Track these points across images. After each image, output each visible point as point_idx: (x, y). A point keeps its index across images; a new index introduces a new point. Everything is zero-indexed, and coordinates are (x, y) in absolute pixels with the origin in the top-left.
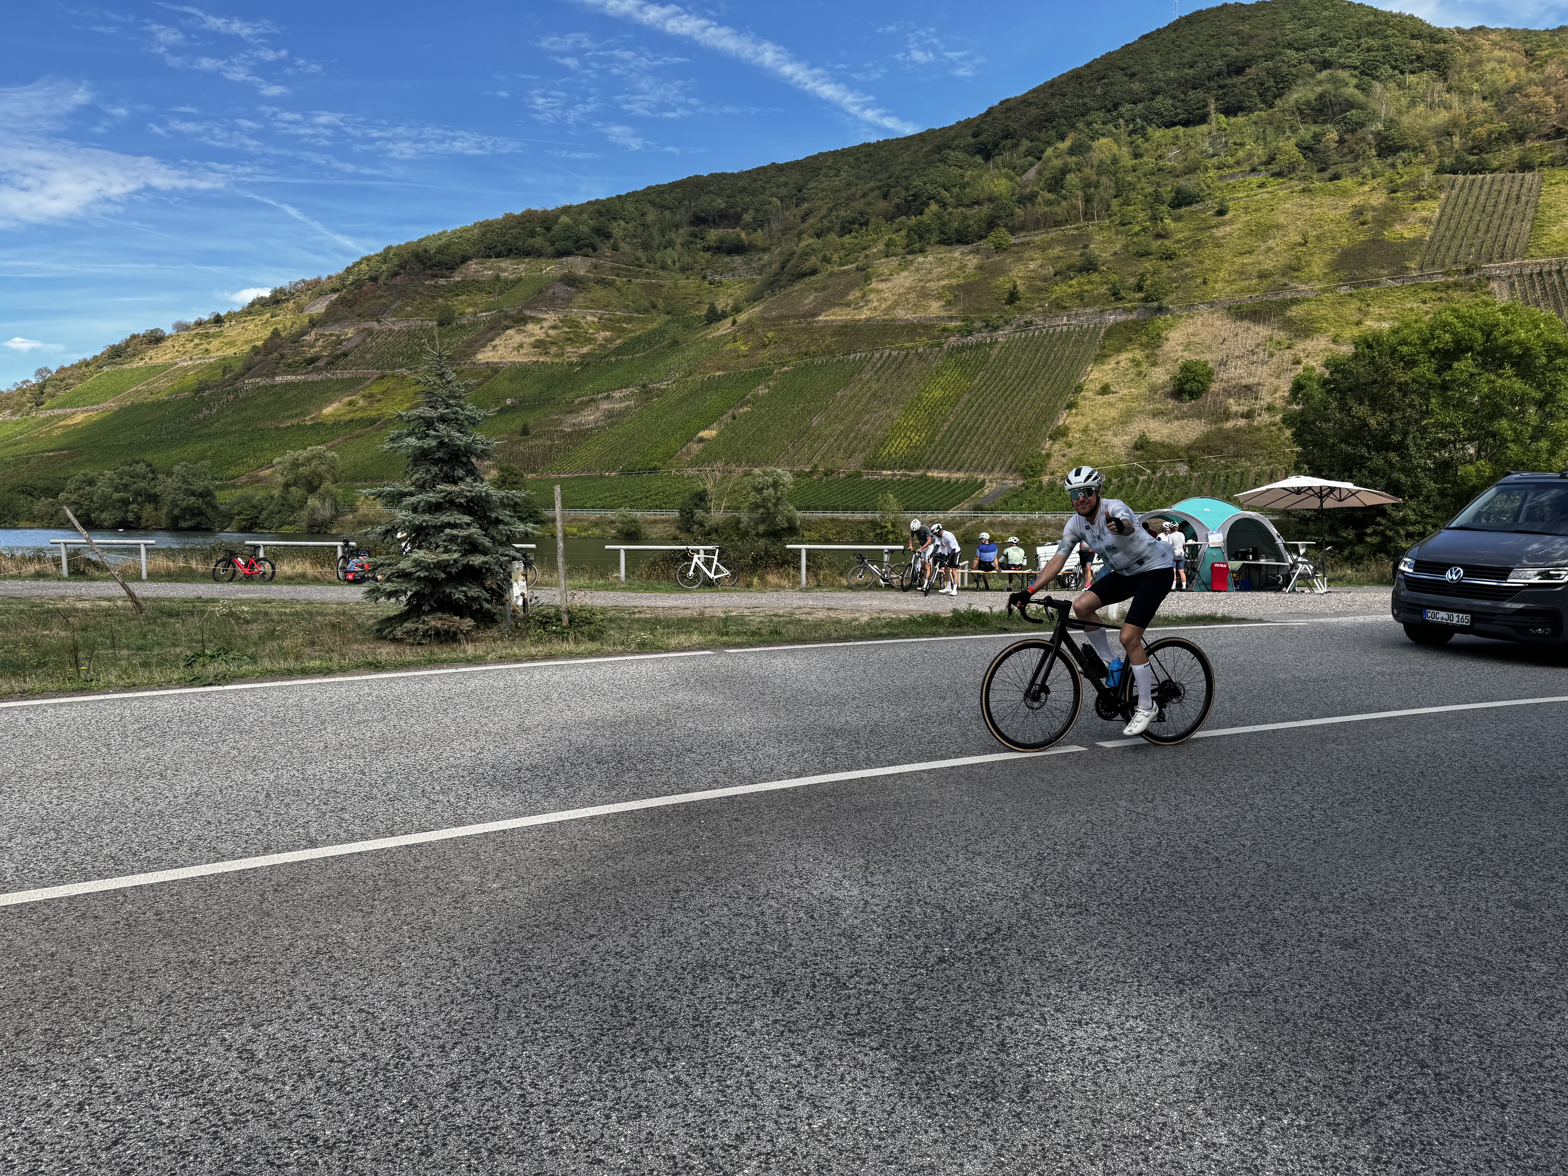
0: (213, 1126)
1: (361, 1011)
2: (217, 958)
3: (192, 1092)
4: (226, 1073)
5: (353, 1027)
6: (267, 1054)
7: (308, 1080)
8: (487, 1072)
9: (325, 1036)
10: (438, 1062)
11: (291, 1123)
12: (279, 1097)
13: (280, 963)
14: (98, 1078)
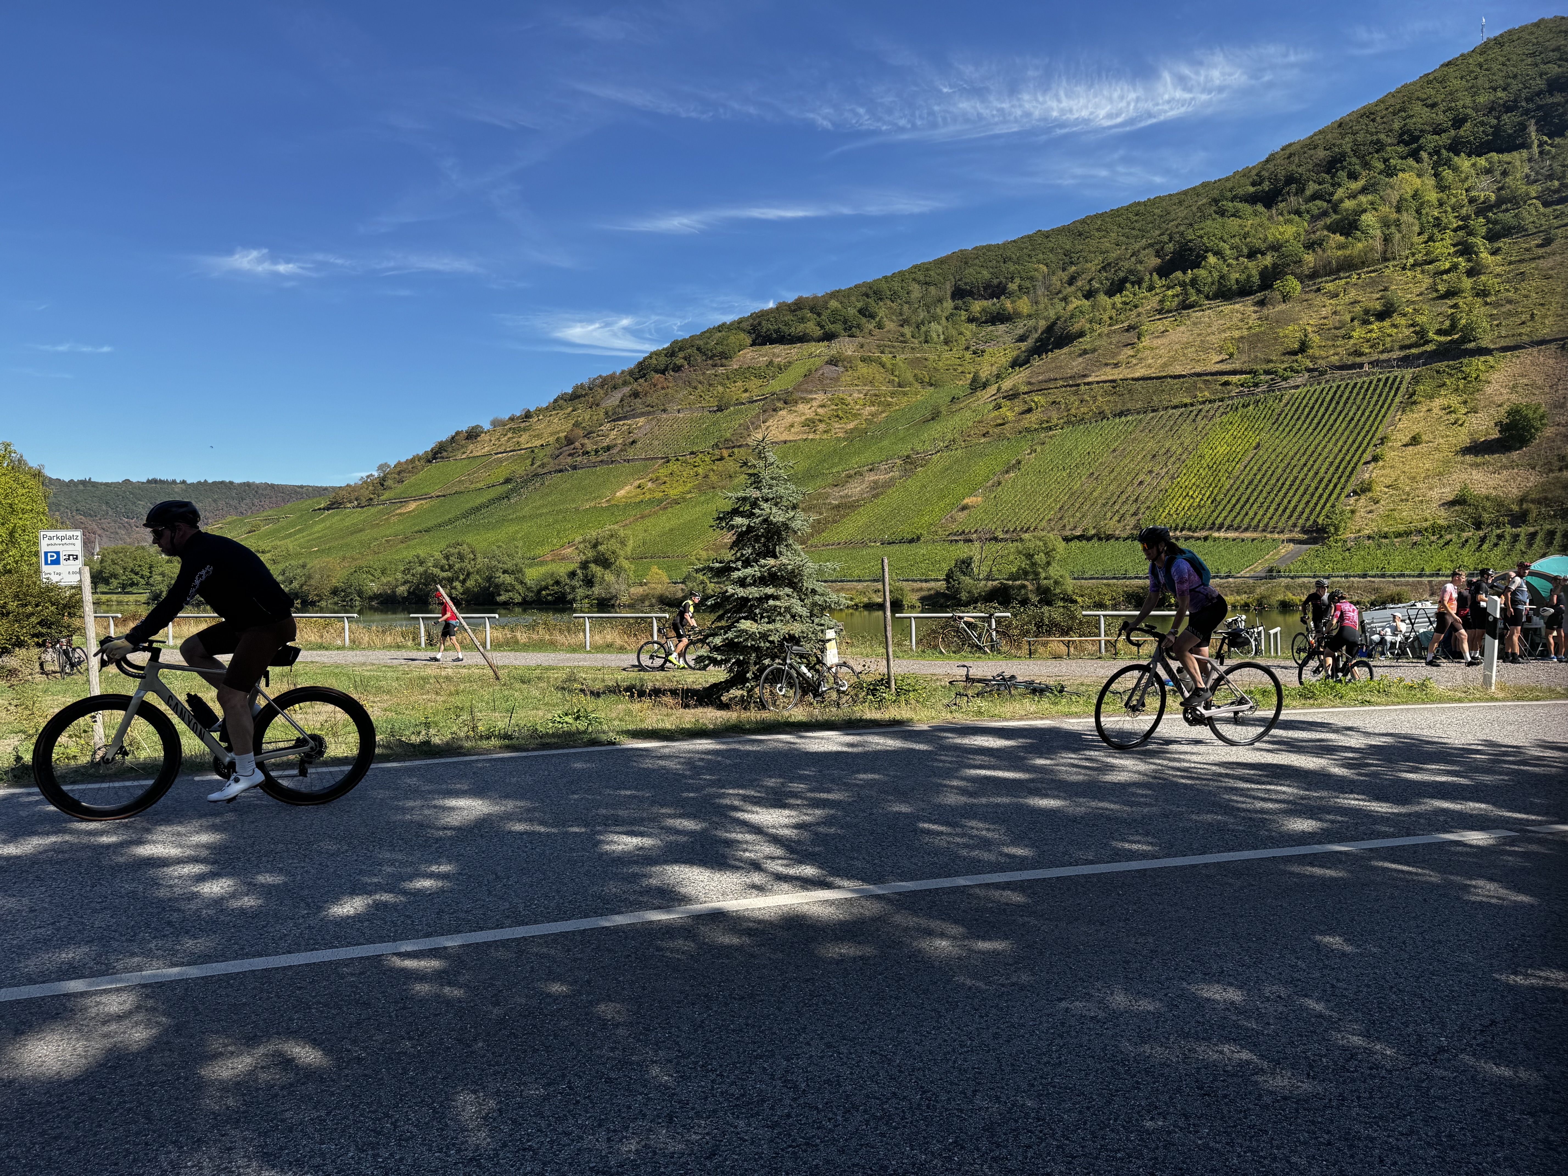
0: (790, 1146)
1: (873, 1052)
2: (727, 993)
3: (758, 1114)
4: (780, 1100)
5: (873, 1067)
6: (808, 1085)
7: (855, 1114)
8: (1016, 1121)
9: (851, 1073)
10: (964, 1106)
11: (856, 1151)
12: (835, 1126)
13: (783, 1002)
14: (674, 1094)
